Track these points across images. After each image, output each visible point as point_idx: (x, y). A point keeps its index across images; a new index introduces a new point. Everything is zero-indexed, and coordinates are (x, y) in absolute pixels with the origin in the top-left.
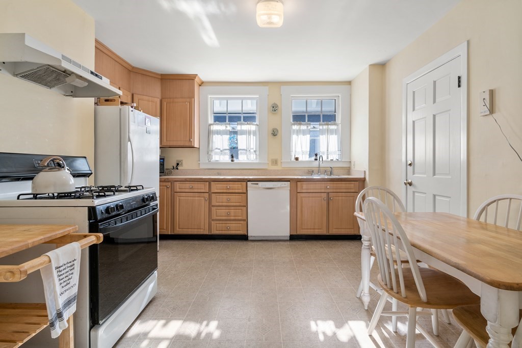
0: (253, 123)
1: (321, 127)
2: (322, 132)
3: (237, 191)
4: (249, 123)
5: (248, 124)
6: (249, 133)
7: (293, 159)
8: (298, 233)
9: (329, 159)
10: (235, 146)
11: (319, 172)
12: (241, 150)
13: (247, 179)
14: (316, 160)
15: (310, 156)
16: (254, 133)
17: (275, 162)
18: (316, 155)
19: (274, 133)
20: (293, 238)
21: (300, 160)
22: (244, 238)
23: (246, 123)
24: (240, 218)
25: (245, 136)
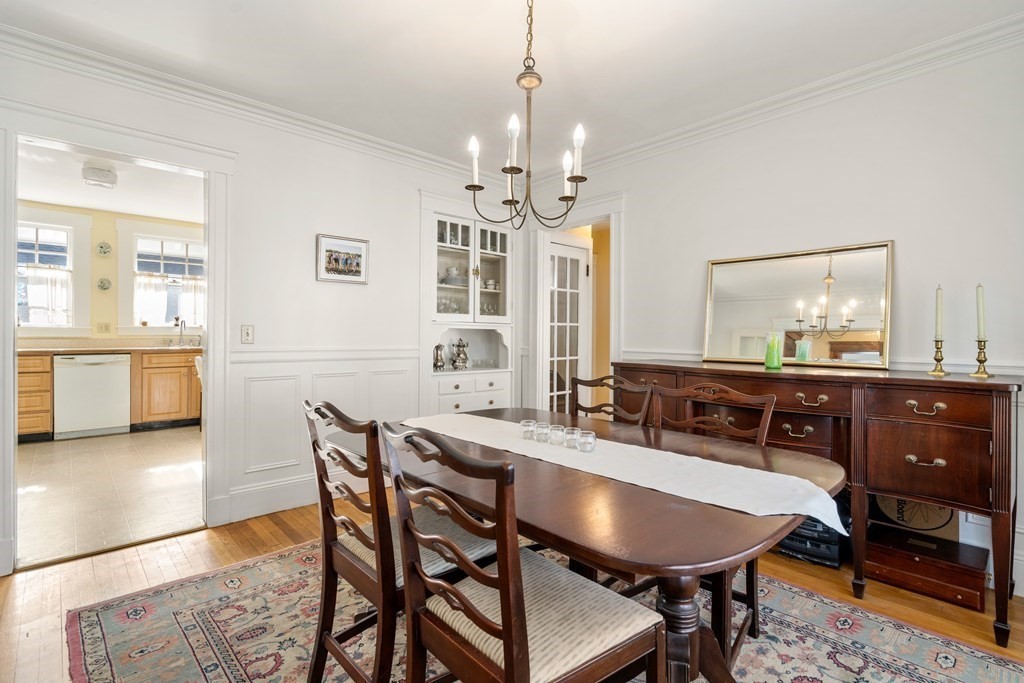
0: (61, 267)
1: (185, 282)
2: (186, 289)
3: (31, 370)
4: (52, 266)
5: (50, 268)
6: (54, 282)
7: (137, 324)
8: (145, 420)
9: (198, 325)
10: (23, 301)
11: (180, 342)
12: (34, 307)
13: (52, 352)
14: (176, 325)
15: (167, 320)
16: (64, 284)
17: (107, 328)
18: (177, 319)
19: (104, 286)
20: (135, 429)
21: (149, 325)
22: (48, 437)
23: (47, 266)
24: (37, 408)
25: (45, 286)
